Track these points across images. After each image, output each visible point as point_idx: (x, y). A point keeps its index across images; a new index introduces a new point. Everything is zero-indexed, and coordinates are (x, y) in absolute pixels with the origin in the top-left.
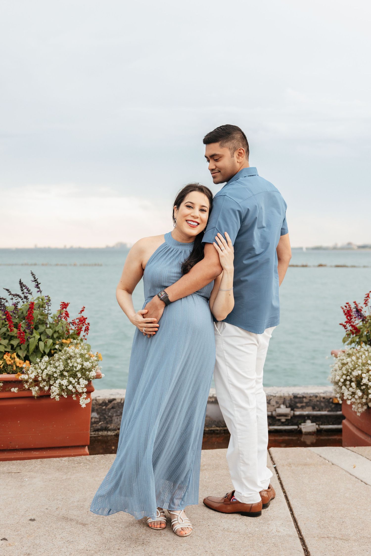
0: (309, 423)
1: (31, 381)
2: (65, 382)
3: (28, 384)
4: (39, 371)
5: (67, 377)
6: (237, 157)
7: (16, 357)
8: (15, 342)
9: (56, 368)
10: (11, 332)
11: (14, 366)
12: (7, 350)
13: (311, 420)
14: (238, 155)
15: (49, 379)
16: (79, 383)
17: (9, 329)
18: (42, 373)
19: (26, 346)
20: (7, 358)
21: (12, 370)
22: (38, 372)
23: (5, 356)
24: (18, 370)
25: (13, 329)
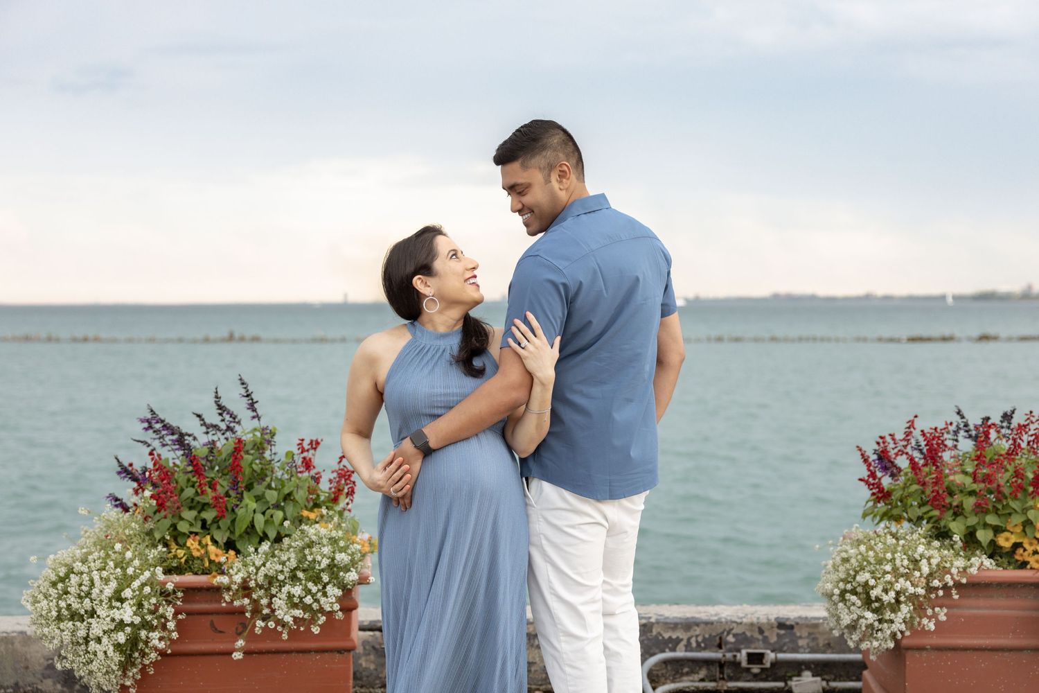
0: (807, 676)
1: (235, 587)
2: (297, 590)
3: (231, 593)
4: (252, 569)
5: (304, 582)
6: (557, 180)
7: (210, 543)
8: (209, 515)
9: (283, 563)
10: (203, 497)
11: (206, 560)
12: (194, 530)
13: (812, 671)
14: (559, 176)
15: (270, 584)
16: (325, 595)
17: (199, 491)
18: (256, 574)
19: (229, 522)
20: (192, 544)
21: (201, 567)
22: (248, 572)
23: (190, 542)
24: (214, 568)
25: (205, 490)
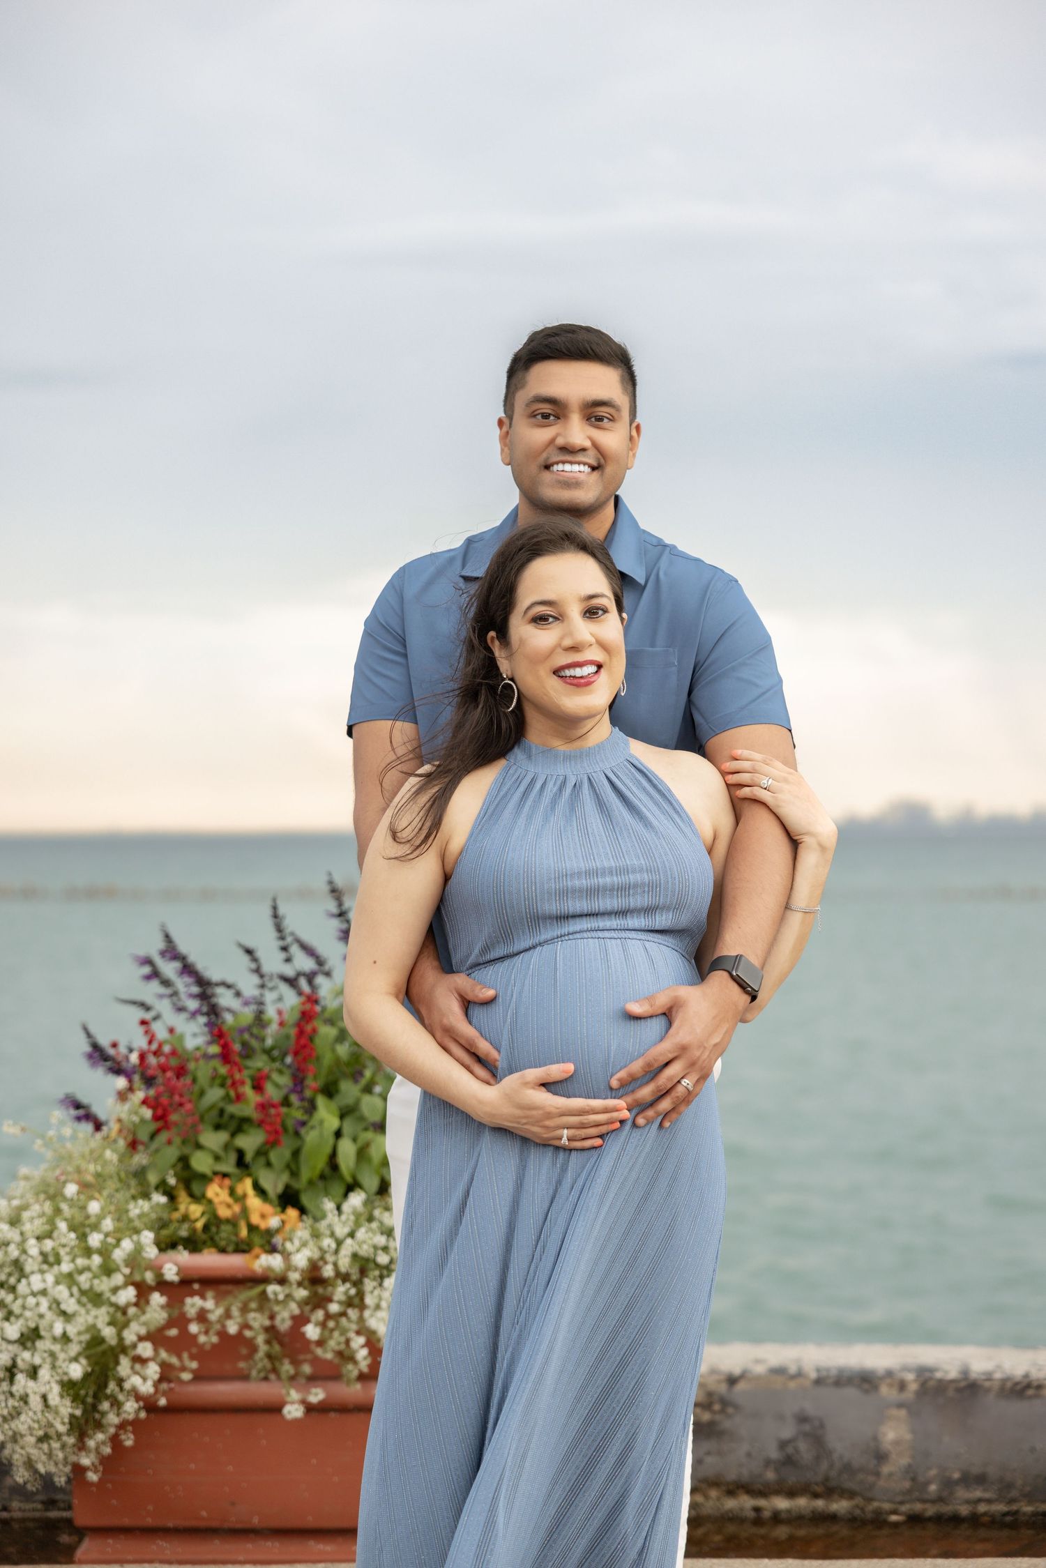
1: (294, 1276)
4: (328, 1243)
7: (250, 1192)
8: (250, 1142)
10: (240, 1105)
11: (243, 1224)
12: (222, 1167)
15: (363, 1272)
17: (232, 1093)
18: (337, 1252)
19: (288, 1153)
20: (217, 1195)
21: (234, 1238)
22: (321, 1249)
23: (212, 1190)
24: (257, 1240)
25: (244, 1094)
